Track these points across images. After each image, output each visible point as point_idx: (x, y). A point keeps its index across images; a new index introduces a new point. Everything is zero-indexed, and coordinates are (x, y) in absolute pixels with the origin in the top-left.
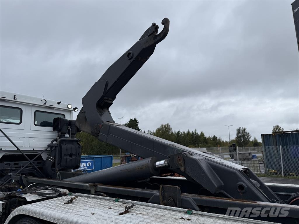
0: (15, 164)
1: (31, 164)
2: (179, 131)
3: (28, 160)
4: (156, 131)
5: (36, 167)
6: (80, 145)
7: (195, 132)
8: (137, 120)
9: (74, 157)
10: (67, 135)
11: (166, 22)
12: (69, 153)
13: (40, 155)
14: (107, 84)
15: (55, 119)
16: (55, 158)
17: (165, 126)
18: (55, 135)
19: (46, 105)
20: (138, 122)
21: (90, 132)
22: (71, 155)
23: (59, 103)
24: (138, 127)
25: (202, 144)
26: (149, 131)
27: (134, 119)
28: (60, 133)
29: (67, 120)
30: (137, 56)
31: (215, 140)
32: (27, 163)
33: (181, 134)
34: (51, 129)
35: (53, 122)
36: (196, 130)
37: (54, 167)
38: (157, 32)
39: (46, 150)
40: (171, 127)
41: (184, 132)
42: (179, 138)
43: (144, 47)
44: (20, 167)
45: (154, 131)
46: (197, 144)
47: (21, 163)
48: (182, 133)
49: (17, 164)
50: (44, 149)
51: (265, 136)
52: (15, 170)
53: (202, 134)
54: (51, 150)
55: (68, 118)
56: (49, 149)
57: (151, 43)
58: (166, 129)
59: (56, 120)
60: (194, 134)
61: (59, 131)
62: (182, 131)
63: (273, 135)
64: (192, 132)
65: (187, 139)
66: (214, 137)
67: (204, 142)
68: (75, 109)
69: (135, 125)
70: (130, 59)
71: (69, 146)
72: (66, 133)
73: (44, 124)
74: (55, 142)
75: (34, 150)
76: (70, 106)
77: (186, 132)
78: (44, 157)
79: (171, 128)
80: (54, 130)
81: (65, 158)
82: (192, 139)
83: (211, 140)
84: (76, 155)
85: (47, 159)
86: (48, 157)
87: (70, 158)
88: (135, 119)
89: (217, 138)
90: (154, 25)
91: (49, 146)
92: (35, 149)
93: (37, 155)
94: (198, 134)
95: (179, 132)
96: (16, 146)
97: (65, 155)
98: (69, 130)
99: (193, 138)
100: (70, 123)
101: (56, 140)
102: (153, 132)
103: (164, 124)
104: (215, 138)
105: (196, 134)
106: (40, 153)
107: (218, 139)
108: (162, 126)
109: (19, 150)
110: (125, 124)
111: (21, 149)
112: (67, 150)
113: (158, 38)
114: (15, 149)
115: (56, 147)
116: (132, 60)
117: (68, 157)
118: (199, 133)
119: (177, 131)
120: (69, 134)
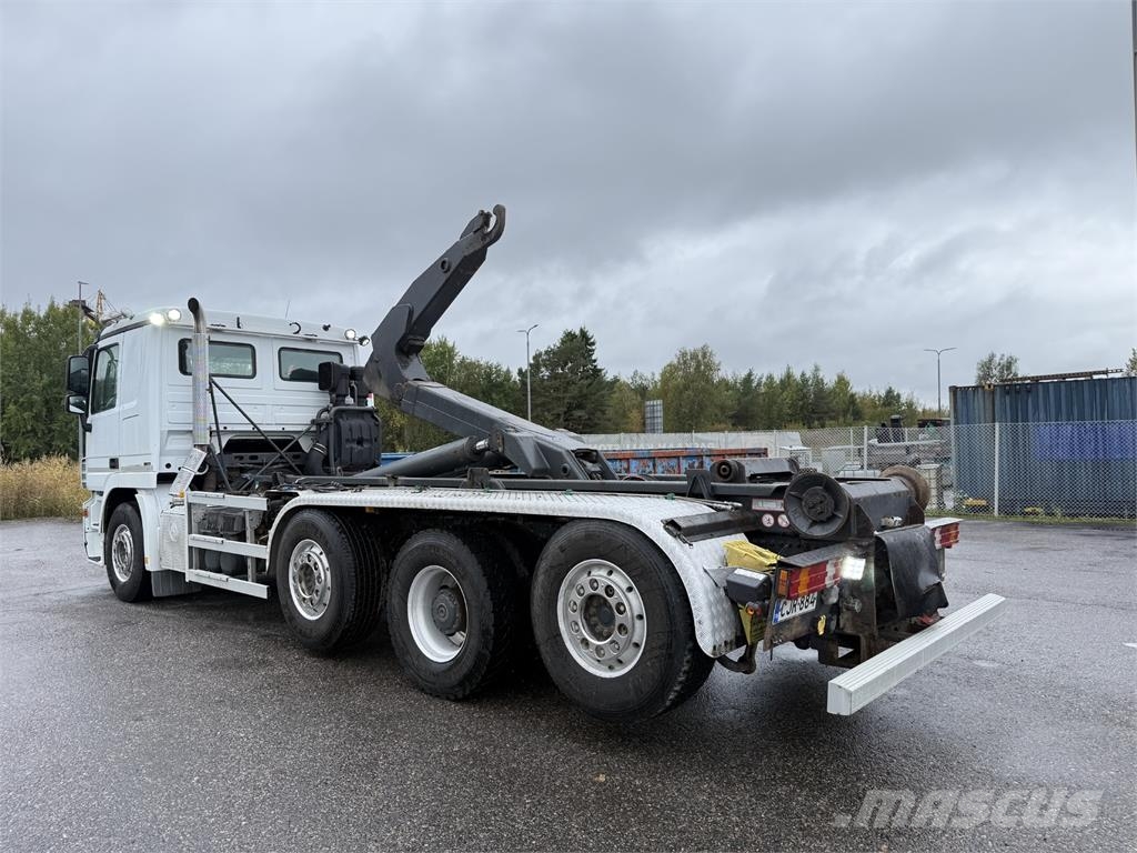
0: (252, 458)
1: (281, 457)
2: (750, 375)
3: (276, 451)
4: (663, 375)
5: (293, 465)
6: (377, 420)
7: (815, 376)
8: (590, 334)
9: (366, 445)
10: (349, 400)
11: (500, 211)
12: (356, 437)
13: (297, 442)
14: (411, 313)
15: (321, 366)
16: (328, 447)
17: (694, 356)
18: (324, 399)
19: (301, 334)
20: (593, 344)
21: (388, 398)
22: (360, 442)
23: (326, 328)
24: (595, 361)
25: (838, 419)
26: (636, 373)
27: (578, 333)
28: (334, 396)
29: (346, 368)
30: (457, 267)
31: (889, 404)
32: (275, 457)
33: (759, 384)
34: (314, 386)
35: (317, 370)
36: (817, 369)
37: (328, 465)
38: (488, 226)
39: (308, 431)
40: (716, 360)
41: (770, 378)
42: (749, 397)
43: (466, 254)
44: (262, 464)
45: (653, 374)
46: (819, 419)
47: (262, 456)
48: (764, 380)
49: (256, 458)
50: (304, 428)
51: (959, 392)
52: (252, 469)
53: (842, 382)
54: (319, 432)
55: (348, 363)
56: (314, 429)
57: (478, 246)
58: (698, 366)
59: (325, 367)
60: (810, 383)
61: (332, 391)
62: (761, 374)
63: (987, 387)
64: (803, 375)
65: (779, 401)
66: (890, 392)
67: (845, 412)
68: (362, 340)
69: (583, 355)
70: (446, 272)
71: (355, 422)
72: (345, 396)
73: (300, 376)
74: (325, 415)
75: (283, 431)
76: (351, 335)
77: (778, 376)
78: (305, 445)
79: (717, 362)
80: (320, 388)
81: (348, 446)
82: (801, 403)
83: (875, 407)
84: (370, 441)
85: (312, 449)
86: (314, 445)
87: (359, 447)
88: (583, 333)
89: (899, 396)
90: (482, 213)
91: (313, 422)
92: (287, 429)
93: (290, 441)
94: (825, 382)
95: (748, 379)
96: (252, 423)
97: (348, 440)
98: (352, 389)
99: (805, 396)
100: (354, 374)
101: (327, 410)
102: (650, 377)
103: (690, 348)
104: (893, 397)
105: (819, 382)
106: (296, 436)
107: (903, 399)
108: (684, 354)
109: (259, 431)
110: (546, 349)
111: (262, 428)
112: (351, 430)
113: (488, 240)
114: (250, 428)
115: (327, 424)
116: (449, 273)
117: (355, 446)
118: (829, 380)
119: (743, 374)
120: (353, 396)
